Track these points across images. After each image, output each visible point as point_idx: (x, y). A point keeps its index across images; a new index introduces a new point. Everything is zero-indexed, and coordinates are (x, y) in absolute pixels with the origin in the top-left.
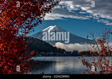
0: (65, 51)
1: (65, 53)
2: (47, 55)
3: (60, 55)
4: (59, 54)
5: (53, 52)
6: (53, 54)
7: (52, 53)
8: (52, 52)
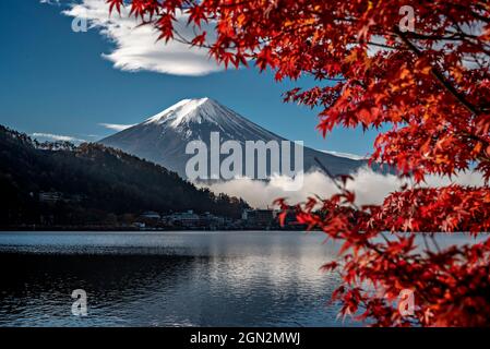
0: (246, 206)
1: (245, 216)
2: (170, 223)
3: (226, 224)
4: (222, 220)
5: (194, 213)
6: (195, 223)
7: (191, 216)
8: (191, 212)
